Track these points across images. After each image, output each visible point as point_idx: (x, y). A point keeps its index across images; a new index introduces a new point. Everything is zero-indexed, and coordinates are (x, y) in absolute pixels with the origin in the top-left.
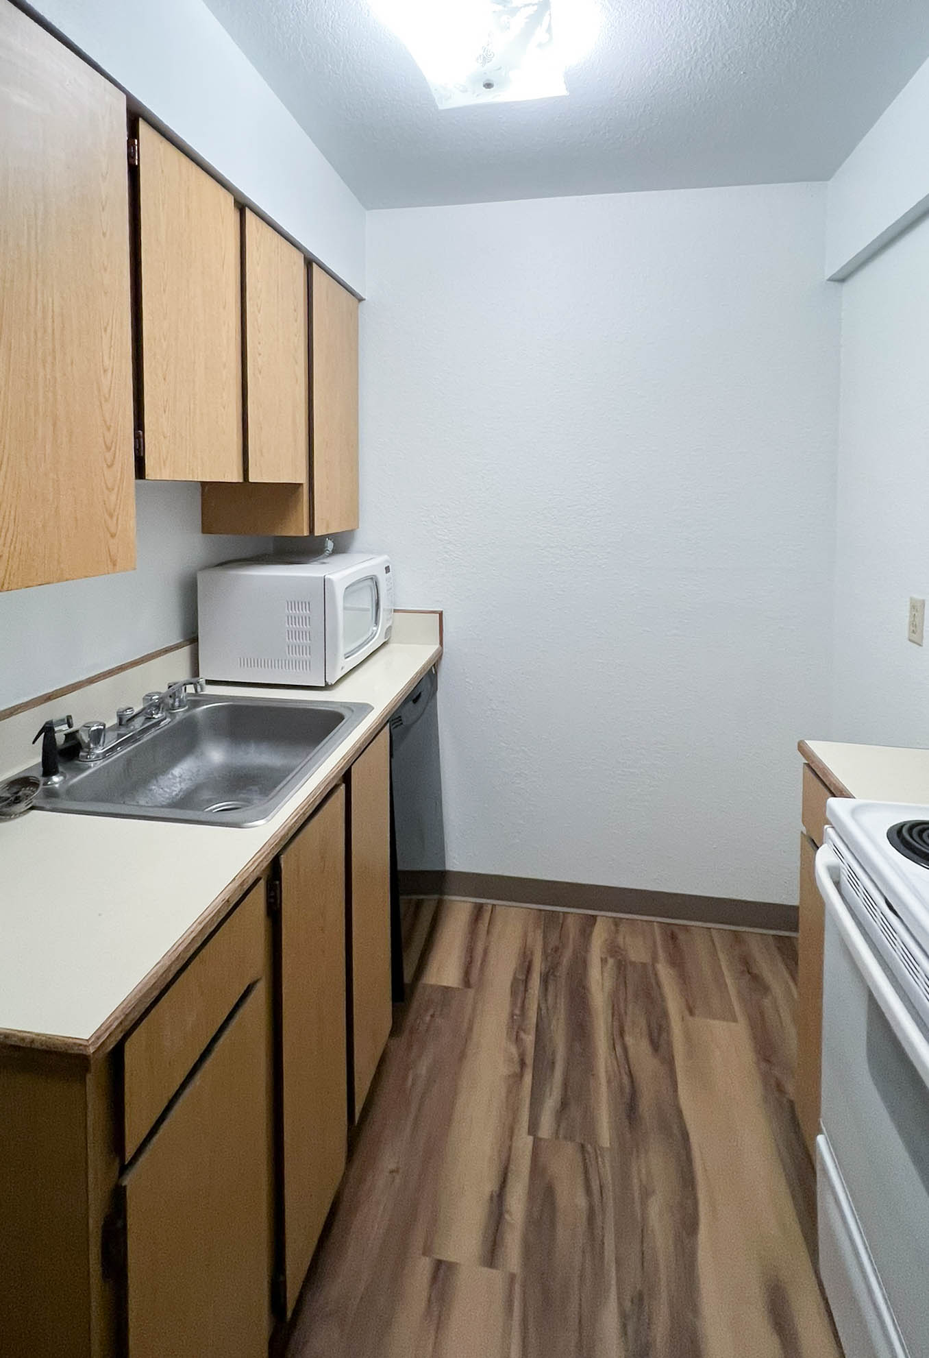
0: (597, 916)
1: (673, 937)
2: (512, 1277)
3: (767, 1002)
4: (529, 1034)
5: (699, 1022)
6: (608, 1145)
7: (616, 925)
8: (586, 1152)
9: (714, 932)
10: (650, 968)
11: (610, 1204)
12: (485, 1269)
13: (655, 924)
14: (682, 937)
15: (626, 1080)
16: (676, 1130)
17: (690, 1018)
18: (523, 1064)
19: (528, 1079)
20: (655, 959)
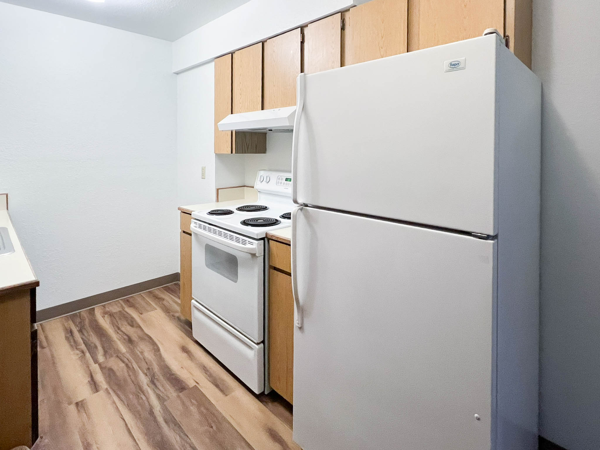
0: (94, 308)
1: (128, 301)
2: (107, 389)
3: (165, 302)
4: (81, 345)
5: (145, 315)
6: (126, 351)
7: (104, 307)
8: (119, 357)
9: (142, 294)
10: (123, 312)
11: (133, 361)
12: (97, 394)
13: (119, 301)
14: (131, 300)
15: (125, 337)
16: (146, 338)
17: (141, 315)
18: (83, 352)
19: (88, 355)
20: (123, 308)
